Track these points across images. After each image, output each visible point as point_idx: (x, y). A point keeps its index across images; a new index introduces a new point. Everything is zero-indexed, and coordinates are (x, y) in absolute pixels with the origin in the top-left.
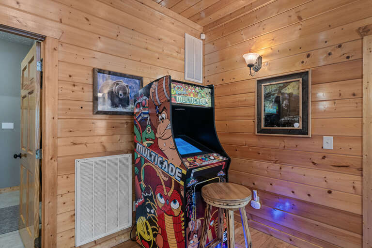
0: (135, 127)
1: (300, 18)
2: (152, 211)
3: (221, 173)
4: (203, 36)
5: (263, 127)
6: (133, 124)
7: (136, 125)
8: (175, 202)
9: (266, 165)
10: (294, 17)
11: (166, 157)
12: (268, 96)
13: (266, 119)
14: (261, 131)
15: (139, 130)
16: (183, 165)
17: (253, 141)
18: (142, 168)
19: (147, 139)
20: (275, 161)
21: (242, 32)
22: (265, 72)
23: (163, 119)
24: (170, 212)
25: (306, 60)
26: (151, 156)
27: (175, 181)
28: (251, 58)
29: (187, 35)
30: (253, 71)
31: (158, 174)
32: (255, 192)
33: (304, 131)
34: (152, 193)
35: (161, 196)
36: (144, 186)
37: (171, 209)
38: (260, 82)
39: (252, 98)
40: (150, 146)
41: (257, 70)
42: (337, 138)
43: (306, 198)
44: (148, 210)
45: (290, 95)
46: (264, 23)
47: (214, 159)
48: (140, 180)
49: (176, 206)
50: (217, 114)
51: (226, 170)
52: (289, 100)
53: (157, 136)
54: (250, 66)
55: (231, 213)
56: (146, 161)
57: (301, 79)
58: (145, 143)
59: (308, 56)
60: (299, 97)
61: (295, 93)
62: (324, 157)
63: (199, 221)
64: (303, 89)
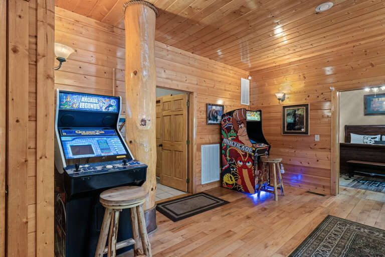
0: (222, 131)
1: (305, 78)
2: (235, 169)
3: (266, 152)
4: (250, 78)
5: (286, 130)
6: (221, 129)
7: (223, 130)
8: (249, 163)
9: (287, 150)
10: (302, 77)
11: (243, 144)
12: (288, 115)
13: (287, 127)
14: (285, 133)
15: (225, 132)
16: (253, 147)
17: (280, 138)
18: (228, 151)
19: (231, 136)
20: (292, 148)
21: (274, 79)
22: (287, 102)
23: (241, 127)
24: (246, 167)
25: (307, 98)
26: (234, 144)
27: (249, 154)
28: (280, 95)
29: (242, 79)
30: (280, 101)
31: (238, 152)
32: (282, 165)
33: (306, 133)
34: (234, 161)
35: (240, 162)
36: (228, 158)
37: (246, 166)
38: (284, 107)
39: (280, 115)
40: (233, 140)
41: (283, 101)
42: (321, 136)
43: (307, 165)
44: (232, 170)
45: (300, 115)
46: (287, 76)
47: (263, 146)
48: (226, 156)
49: (249, 164)
50: (263, 124)
51: (268, 151)
52: (300, 118)
53: (238, 134)
54: (279, 99)
55: (274, 164)
56: (230, 147)
57: (305, 108)
58: (230, 138)
59: (309, 96)
60: (304, 116)
61: (302, 114)
62: (315, 145)
63: (258, 171)
64: (306, 112)
